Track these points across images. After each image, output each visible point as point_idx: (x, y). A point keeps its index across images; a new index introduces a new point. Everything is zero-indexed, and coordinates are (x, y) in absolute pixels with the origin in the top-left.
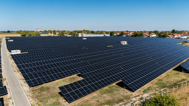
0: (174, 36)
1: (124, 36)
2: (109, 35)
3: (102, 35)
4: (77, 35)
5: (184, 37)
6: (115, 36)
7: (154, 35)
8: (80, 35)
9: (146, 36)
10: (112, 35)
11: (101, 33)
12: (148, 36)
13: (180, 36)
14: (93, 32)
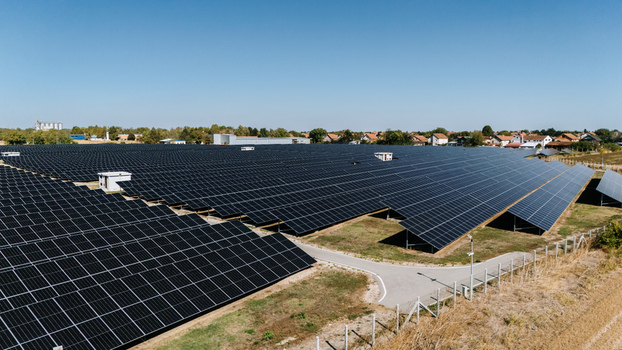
0: (500, 140)
1: (354, 142)
2: (307, 141)
3: (288, 141)
4: (209, 141)
5: (528, 144)
6: (327, 142)
7: (444, 141)
8: (218, 140)
9: (420, 142)
10: (317, 141)
11: (281, 134)
12: (427, 143)
13: (516, 141)
14: (253, 133)
